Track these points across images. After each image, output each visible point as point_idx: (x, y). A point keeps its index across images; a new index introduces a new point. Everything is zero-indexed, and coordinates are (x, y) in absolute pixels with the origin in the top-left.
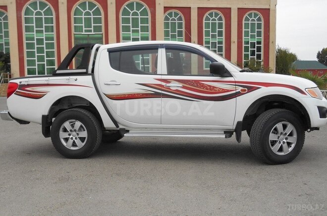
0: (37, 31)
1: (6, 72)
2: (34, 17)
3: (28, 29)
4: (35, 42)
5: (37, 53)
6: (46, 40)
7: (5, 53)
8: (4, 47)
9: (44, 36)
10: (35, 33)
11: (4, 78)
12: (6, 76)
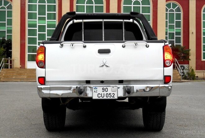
0: (40, 18)
1: (7, 57)
2: (38, 4)
3: (31, 16)
4: (37, 28)
5: (39, 40)
6: (48, 28)
7: (6, 40)
8: (6, 34)
9: (46, 23)
10: (37, 20)
11: (5, 63)
12: (6, 61)
